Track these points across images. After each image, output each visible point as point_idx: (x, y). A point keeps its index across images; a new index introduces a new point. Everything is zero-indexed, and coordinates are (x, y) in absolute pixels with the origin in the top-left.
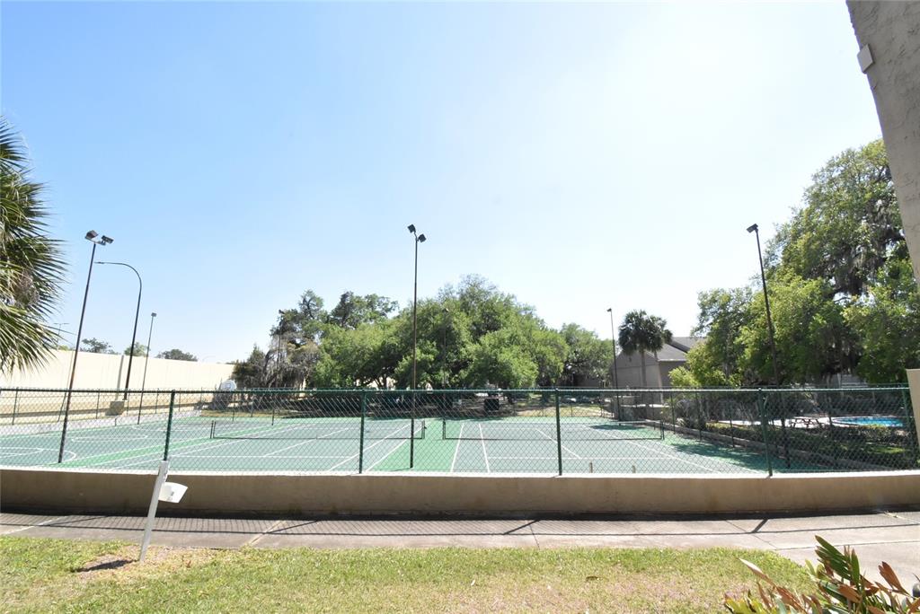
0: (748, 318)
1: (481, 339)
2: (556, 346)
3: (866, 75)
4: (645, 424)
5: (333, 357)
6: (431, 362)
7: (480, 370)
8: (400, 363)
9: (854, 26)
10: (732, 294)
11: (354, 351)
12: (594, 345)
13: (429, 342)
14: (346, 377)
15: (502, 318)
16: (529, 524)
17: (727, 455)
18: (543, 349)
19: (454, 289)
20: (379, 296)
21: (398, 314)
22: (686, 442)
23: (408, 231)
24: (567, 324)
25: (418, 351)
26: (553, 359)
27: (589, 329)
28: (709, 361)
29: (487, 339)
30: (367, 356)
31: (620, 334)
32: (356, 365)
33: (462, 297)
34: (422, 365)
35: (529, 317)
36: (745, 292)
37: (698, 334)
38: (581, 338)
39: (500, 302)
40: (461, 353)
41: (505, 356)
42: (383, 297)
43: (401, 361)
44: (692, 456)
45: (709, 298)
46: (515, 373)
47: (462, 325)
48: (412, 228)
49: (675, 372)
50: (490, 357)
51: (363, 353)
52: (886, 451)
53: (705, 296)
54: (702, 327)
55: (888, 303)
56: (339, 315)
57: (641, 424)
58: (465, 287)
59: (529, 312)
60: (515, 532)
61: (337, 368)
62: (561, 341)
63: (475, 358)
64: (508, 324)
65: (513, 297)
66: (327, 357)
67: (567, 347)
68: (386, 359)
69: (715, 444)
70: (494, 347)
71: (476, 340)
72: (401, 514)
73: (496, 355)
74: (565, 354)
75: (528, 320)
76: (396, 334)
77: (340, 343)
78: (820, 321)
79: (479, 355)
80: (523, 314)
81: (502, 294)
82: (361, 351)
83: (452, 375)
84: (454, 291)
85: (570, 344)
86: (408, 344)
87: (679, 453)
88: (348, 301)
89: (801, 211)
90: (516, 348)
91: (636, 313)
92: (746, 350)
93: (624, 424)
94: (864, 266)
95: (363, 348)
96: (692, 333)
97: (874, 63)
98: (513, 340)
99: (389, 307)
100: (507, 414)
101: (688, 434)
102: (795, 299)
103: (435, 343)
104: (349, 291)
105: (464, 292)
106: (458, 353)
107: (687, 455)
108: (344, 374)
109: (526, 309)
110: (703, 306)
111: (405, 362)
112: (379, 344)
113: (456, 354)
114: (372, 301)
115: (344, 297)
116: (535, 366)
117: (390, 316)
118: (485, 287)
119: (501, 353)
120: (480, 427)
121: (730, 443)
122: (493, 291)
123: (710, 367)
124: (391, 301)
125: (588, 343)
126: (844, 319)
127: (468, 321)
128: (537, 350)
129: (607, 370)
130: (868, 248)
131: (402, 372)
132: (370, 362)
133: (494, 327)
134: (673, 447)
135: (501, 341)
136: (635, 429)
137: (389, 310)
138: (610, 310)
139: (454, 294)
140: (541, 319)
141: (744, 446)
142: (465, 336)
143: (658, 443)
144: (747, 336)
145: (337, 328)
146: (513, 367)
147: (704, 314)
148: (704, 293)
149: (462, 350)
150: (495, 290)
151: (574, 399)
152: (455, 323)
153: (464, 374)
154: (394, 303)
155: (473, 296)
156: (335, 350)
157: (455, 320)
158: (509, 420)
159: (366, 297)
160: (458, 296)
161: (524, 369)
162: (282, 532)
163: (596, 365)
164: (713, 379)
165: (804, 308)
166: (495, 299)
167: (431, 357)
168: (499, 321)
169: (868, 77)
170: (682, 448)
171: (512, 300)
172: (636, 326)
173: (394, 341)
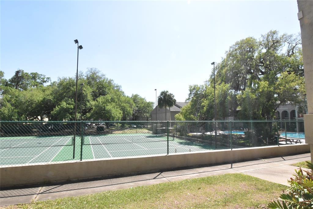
0: (205, 96)
1: (98, 99)
2: (129, 103)
3: (299, 21)
4: (165, 135)
5: (12, 105)
6: (71, 109)
7: (96, 113)
8: (54, 109)
9: (298, 3)
10: (201, 87)
11: (26, 102)
12: (145, 104)
13: (70, 99)
14: (22, 116)
15: (107, 90)
16: (160, 174)
17: (196, 145)
18: (125, 105)
19: (84, 74)
20: (39, 73)
21: (50, 84)
22: (182, 141)
23: (74, 43)
24: (134, 94)
25: (65, 103)
26: (129, 109)
27: (143, 97)
28: (189, 111)
29: (101, 99)
30: (34, 105)
31: (158, 100)
32: (27, 110)
33: (88, 79)
34: (67, 110)
35: (118, 90)
36: (205, 86)
37: (188, 101)
38: (140, 101)
39: (106, 82)
40: (87, 105)
41: (109, 107)
42: (42, 75)
43: (55, 108)
44: (185, 146)
45: (193, 88)
46: (113, 115)
47: (88, 91)
48: (76, 41)
49: (177, 115)
50: (102, 107)
51: (32, 104)
52: (240, 142)
53: (191, 87)
54: (189, 98)
55: (251, 94)
56: (15, 82)
57: (164, 135)
58: (89, 74)
59: (118, 88)
60: (157, 177)
61: (15, 110)
62: (132, 101)
63: (94, 108)
64: (109, 93)
65: (112, 80)
66: (9, 105)
67: (134, 104)
68: (45, 107)
69: (191, 141)
70: (104, 103)
71: (94, 100)
72: (103, 177)
73: (105, 107)
74: (133, 107)
75: (118, 92)
76: (51, 94)
77: (17, 97)
78: (229, 99)
79: (96, 106)
80: (116, 89)
81: (107, 79)
82: (31, 102)
83: (83, 115)
84: (83, 75)
85: (135, 103)
86: (58, 100)
87: (181, 145)
88: (20, 75)
89: (225, 59)
90: (114, 104)
91: (165, 92)
92: (205, 108)
93: (157, 135)
94: (242, 81)
95: (31, 100)
96: (186, 101)
97: (303, 17)
98: (113, 100)
99: (45, 80)
100: (108, 133)
101: (181, 138)
102: (222, 90)
103: (73, 100)
104: (21, 69)
105: (89, 76)
106: (86, 105)
107: (184, 146)
108: (20, 114)
109: (117, 87)
110: (191, 91)
111: (57, 108)
112: (41, 99)
113: (84, 105)
114: (34, 76)
115: (18, 72)
116: (122, 112)
117: (45, 85)
118: (99, 74)
119: (107, 106)
120: (99, 139)
121: (196, 141)
122: (103, 77)
123: (189, 113)
124: (46, 77)
125: (142, 103)
126: (237, 98)
127: (91, 90)
128: (122, 105)
129: (150, 114)
130: (243, 75)
131: (55, 114)
132: (36, 108)
133: (103, 94)
134: (178, 143)
135: (107, 101)
136: (162, 137)
137: (45, 82)
138: (156, 90)
139: (84, 77)
140: (123, 91)
141: (200, 142)
142: (89, 97)
143: (172, 142)
144: (205, 103)
145: (14, 89)
146: (113, 112)
147: (190, 94)
148: (191, 86)
149: (88, 103)
150: (104, 77)
151: (135, 126)
152: (84, 90)
153: (88, 115)
154: (48, 78)
155: (93, 79)
156: (13, 101)
157: (85, 89)
158: (110, 135)
159: (31, 74)
160: (86, 78)
161: (117, 113)
162: (47, 192)
163: (145, 112)
164: (190, 118)
165: (224, 93)
166: (103, 81)
167: (72, 106)
168: (105, 91)
169: (300, 22)
170: (181, 143)
171: (112, 82)
172: (164, 97)
173: (51, 98)
